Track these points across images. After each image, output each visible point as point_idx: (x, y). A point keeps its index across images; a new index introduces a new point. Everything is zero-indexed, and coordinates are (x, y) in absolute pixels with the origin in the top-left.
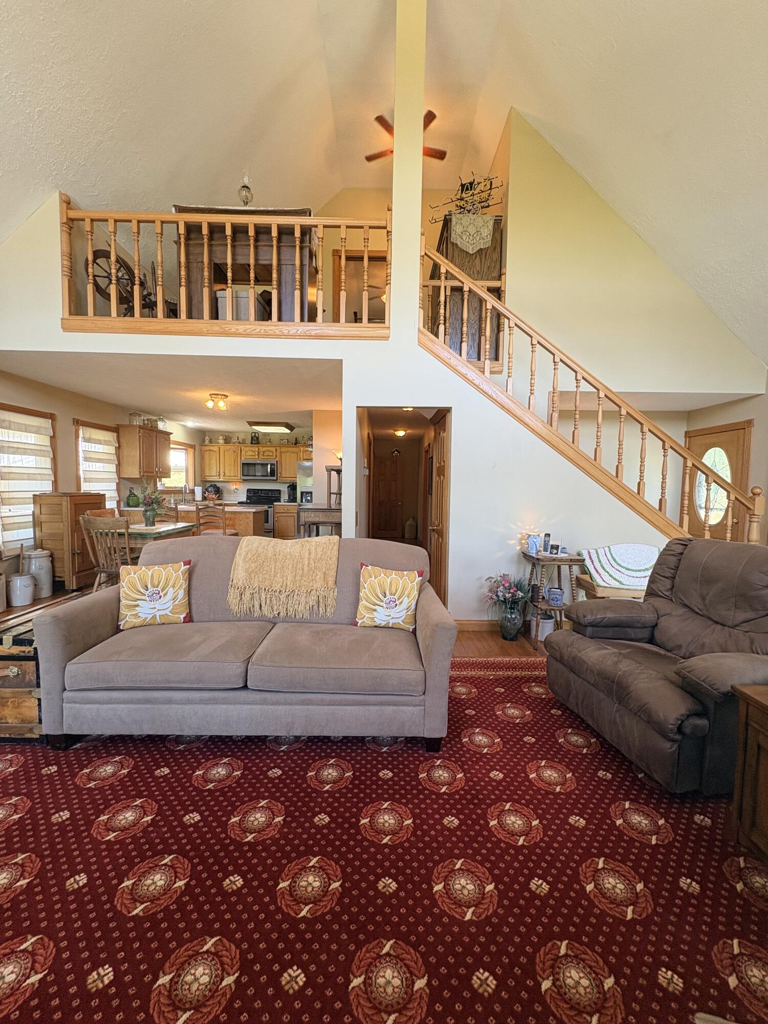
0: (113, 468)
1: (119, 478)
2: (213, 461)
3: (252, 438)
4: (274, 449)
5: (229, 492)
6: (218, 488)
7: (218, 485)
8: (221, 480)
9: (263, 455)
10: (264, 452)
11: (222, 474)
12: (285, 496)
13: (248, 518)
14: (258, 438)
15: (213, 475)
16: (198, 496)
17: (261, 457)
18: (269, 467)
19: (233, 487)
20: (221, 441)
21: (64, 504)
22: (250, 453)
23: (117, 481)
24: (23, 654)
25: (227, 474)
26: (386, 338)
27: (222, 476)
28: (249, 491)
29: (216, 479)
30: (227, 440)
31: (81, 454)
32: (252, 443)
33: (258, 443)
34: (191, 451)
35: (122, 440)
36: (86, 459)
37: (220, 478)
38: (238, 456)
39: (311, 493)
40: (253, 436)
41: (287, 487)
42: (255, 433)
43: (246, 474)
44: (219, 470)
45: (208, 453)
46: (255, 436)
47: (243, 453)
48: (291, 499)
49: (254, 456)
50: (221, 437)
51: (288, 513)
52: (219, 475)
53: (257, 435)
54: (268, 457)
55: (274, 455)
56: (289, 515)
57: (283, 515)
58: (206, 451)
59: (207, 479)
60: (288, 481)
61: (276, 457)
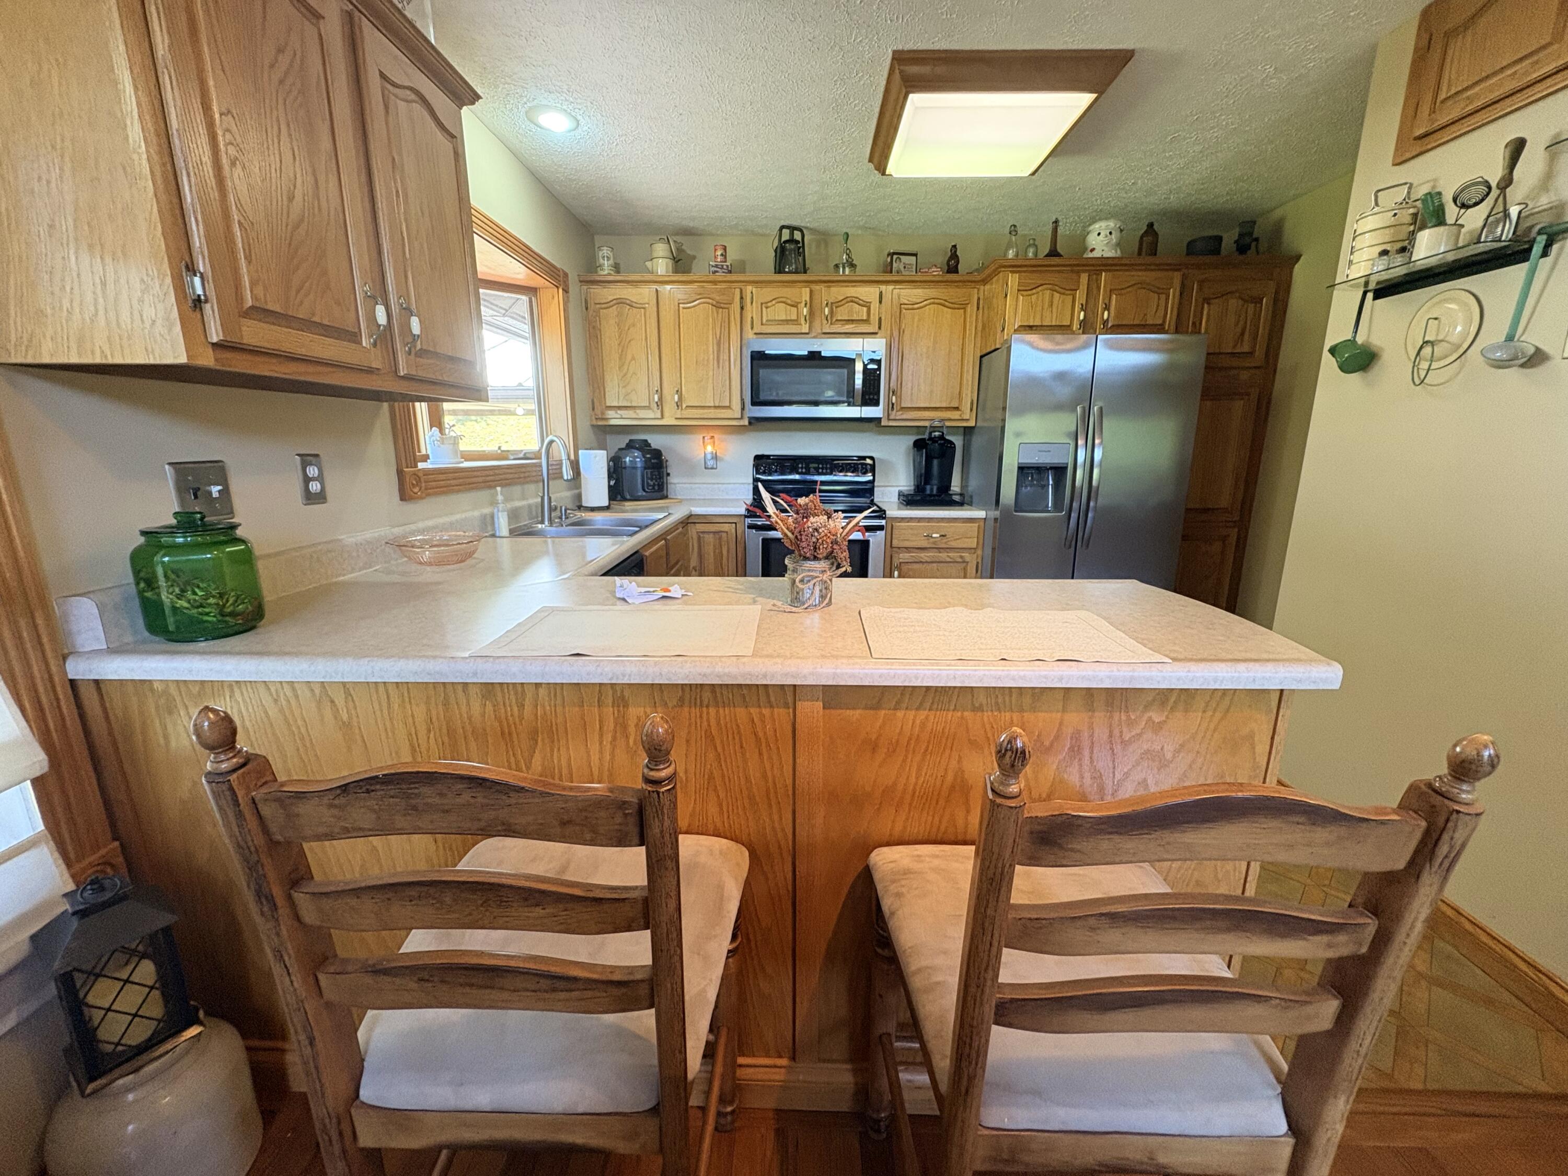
2: (637, 351)
3: (781, 249)
4: (869, 293)
5: (690, 468)
6: (657, 454)
7: (656, 441)
8: (668, 420)
9: (831, 317)
10: (834, 305)
11: (671, 398)
12: (895, 480)
14: (802, 251)
15: (636, 401)
16: (596, 488)
18: (858, 366)
19: (701, 448)
20: (662, 266)
22: (780, 312)
25: (690, 400)
27: (669, 408)
28: (762, 461)
29: (650, 417)
30: (681, 262)
32: (779, 270)
33: (802, 268)
34: (554, 297)
37: (662, 417)
38: (733, 324)
39: (1059, 471)
40: (786, 242)
41: (919, 445)
42: (792, 229)
43: (763, 397)
44: (657, 383)
45: (613, 311)
46: (792, 241)
47: (752, 311)
48: (935, 492)
49: (796, 322)
50: (661, 249)
51: (939, 549)
52: (660, 404)
53: (797, 236)
54: (847, 327)
55: (874, 319)
56: (943, 556)
57: (924, 556)
58: (608, 305)
59: (616, 419)
60: (927, 424)
61: (880, 328)
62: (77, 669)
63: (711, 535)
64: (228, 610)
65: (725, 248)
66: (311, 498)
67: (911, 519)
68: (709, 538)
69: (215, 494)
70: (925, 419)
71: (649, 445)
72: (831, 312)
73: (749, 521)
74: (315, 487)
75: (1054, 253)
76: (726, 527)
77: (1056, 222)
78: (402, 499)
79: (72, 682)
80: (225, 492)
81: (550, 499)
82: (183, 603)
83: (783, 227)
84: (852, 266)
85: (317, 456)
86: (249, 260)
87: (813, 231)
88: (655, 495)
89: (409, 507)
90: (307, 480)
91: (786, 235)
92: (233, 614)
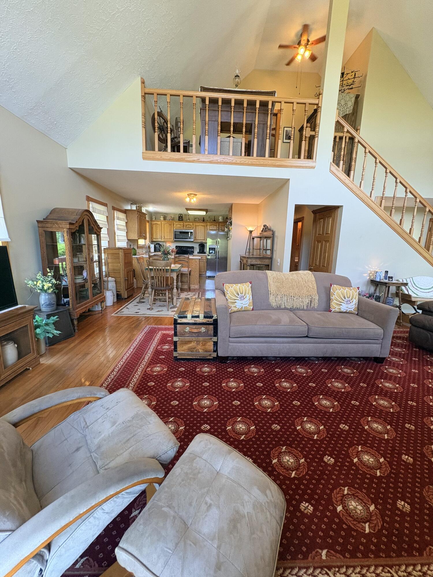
0: (124, 234)
1: (128, 240)
2: (158, 230)
3: (179, 217)
4: (192, 224)
6: (161, 245)
7: (161, 243)
8: (162, 241)
10: (186, 225)
11: (163, 237)
12: (197, 250)
13: (196, 262)
14: (182, 217)
15: (158, 237)
16: (152, 250)
17: (185, 228)
18: (190, 233)
19: (168, 245)
20: (162, 219)
21: (121, 253)
22: (179, 226)
23: (127, 241)
24: (208, 322)
25: (166, 238)
26: (313, 167)
27: (163, 239)
28: (177, 247)
29: (160, 240)
30: (165, 218)
31: (116, 226)
32: (179, 220)
33: (183, 220)
34: (148, 224)
35: (128, 218)
36: (118, 229)
38: (172, 227)
39: (215, 249)
41: (199, 245)
43: (176, 237)
44: (161, 235)
47: (175, 226)
48: (201, 252)
49: (181, 227)
50: (162, 217)
52: (161, 238)
53: (181, 215)
54: (188, 228)
55: (192, 227)
58: (154, 224)
59: (154, 240)
65: (171, 217)
67: (197, 255)
70: (200, 241)
75: (214, 220)
83: (179, 214)
84: (189, 220)
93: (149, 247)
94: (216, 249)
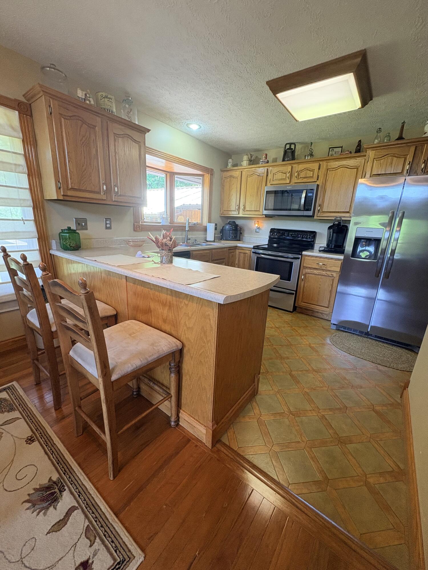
1: (36, 199)
2: (234, 192)
3: (285, 152)
4: (315, 166)
5: (250, 232)
6: (236, 226)
7: (238, 222)
8: (241, 215)
9: (298, 177)
10: (299, 173)
11: (242, 207)
12: (321, 242)
14: (293, 152)
15: (231, 208)
16: (210, 235)
17: (294, 180)
19: (254, 225)
20: (245, 163)
22: (280, 175)
25: (247, 209)
27: (241, 211)
28: (272, 231)
29: (234, 214)
30: (252, 159)
32: (284, 160)
33: (293, 158)
34: (207, 177)
37: (239, 214)
38: (263, 182)
39: (377, 241)
40: (287, 149)
41: (330, 228)
42: (291, 144)
44: (238, 202)
45: (229, 180)
46: (290, 148)
47: (270, 176)
48: (333, 247)
49: (284, 179)
50: (245, 158)
51: (323, 270)
52: (238, 210)
53: (293, 147)
54: (304, 180)
55: (315, 176)
56: (324, 273)
57: (315, 272)
58: (228, 178)
59: (225, 214)
60: (333, 218)
61: (318, 179)
62: (52, 252)
63: (243, 254)
64: (71, 245)
65: (266, 155)
66: (107, 228)
67: (321, 257)
68: (242, 255)
69: (84, 225)
70: (332, 216)
71: (235, 223)
72: (299, 175)
73: (253, 250)
74: (108, 226)
75: (400, 138)
76: (247, 252)
77: (404, 123)
78: (134, 231)
79: (51, 254)
80: (86, 224)
81: (187, 236)
82: (64, 243)
83: (286, 144)
84: (311, 155)
85: (110, 219)
86: (71, 179)
87: (300, 143)
88: (235, 239)
89: (137, 233)
90: (106, 224)
91: (288, 146)
92: (72, 246)
93: (205, 230)
94: (383, 244)
